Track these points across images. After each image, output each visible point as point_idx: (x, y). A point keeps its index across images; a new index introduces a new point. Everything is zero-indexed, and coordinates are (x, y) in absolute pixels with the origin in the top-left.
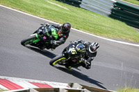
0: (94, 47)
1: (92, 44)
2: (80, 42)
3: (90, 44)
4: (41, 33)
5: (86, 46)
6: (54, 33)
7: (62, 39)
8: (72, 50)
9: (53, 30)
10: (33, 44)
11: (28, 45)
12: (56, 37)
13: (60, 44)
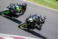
0: (43, 19)
1: (42, 17)
2: (35, 15)
3: (41, 16)
4: (10, 8)
5: (39, 18)
6: (18, 9)
7: (22, 12)
8: (31, 20)
9: (17, 6)
10: (6, 14)
11: (3, 15)
12: (19, 11)
13: (21, 15)
